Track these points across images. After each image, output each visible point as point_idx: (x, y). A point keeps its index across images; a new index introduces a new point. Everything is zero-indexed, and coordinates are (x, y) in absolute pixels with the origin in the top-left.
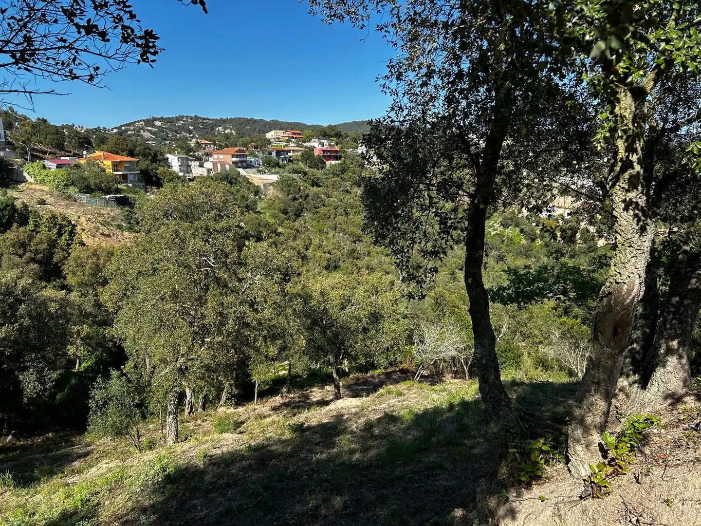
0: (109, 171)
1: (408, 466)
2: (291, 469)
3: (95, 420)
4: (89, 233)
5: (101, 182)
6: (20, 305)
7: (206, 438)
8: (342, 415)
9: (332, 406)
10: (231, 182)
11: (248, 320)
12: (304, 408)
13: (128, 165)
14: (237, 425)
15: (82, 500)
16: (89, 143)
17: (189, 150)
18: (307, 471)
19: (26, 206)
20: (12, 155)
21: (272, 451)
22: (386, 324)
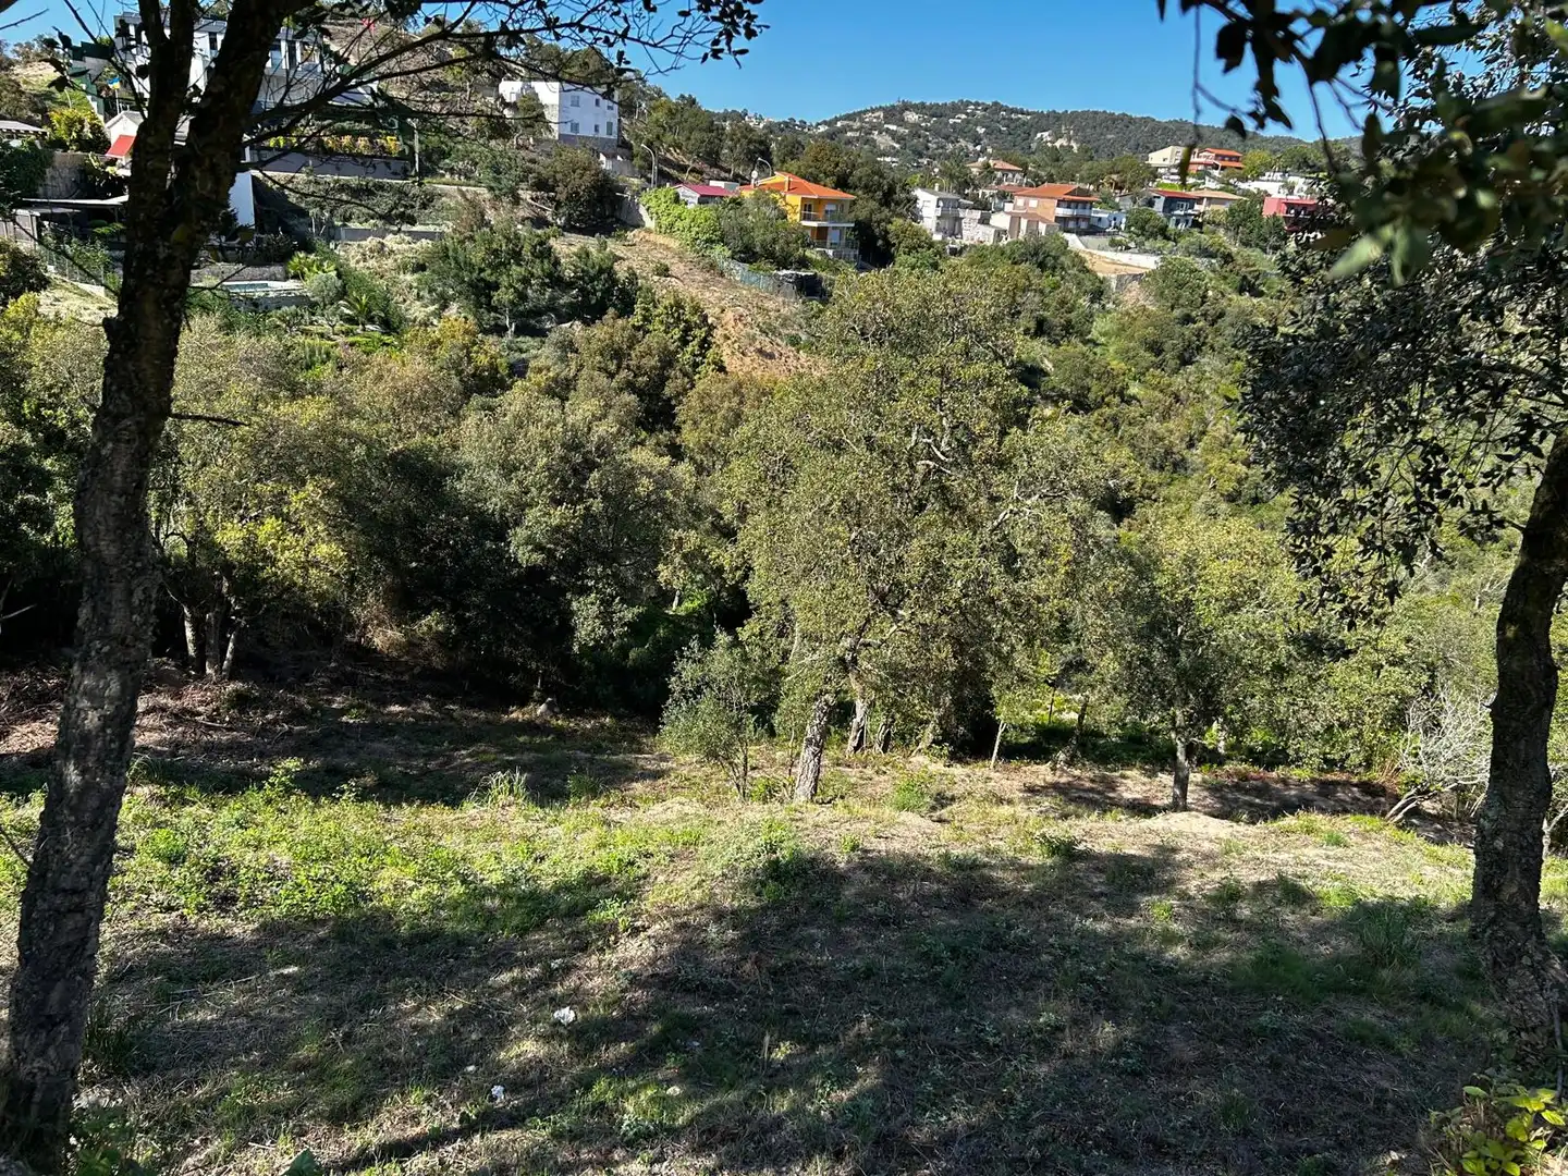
0: (794, 218)
1: (1298, 1012)
2: (1019, 932)
3: (675, 716)
4: (736, 346)
5: (774, 241)
6: (591, 471)
7: (867, 811)
8: (1174, 850)
9: (1158, 822)
10: (1042, 266)
13: (833, 208)
14: (942, 800)
15: (621, 860)
16: (766, 154)
17: (964, 183)
18: (1052, 945)
19: (633, 277)
20: (626, 170)
21: (990, 880)
22: (1340, 668)
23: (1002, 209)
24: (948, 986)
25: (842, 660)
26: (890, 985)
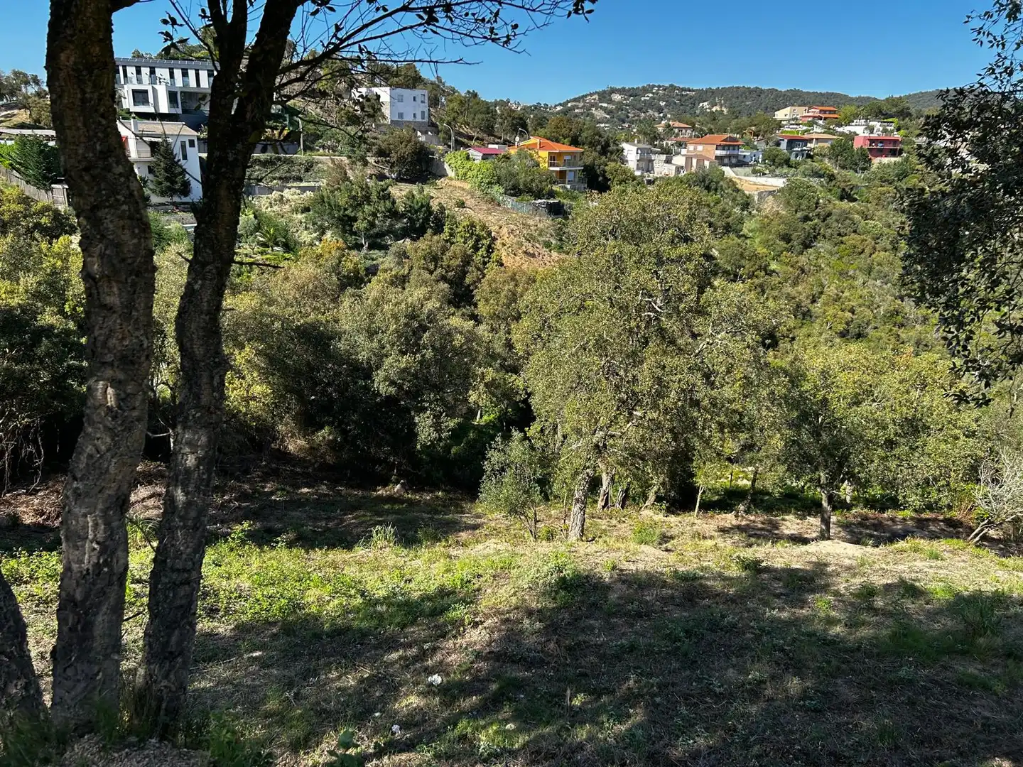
0: (544, 165)
1: (924, 668)
2: (730, 618)
3: (488, 487)
4: (510, 249)
5: (532, 181)
6: (425, 332)
7: (618, 545)
8: (826, 565)
9: (812, 548)
10: (708, 188)
11: (698, 396)
12: (766, 538)
13: (569, 157)
14: (665, 538)
15: (462, 580)
16: (524, 126)
17: (654, 137)
18: (753, 627)
19: (442, 209)
20: (435, 140)
21: (706, 587)
22: (931, 440)
23: (680, 153)
24: (685, 655)
25: (597, 446)
26: (647, 655)
